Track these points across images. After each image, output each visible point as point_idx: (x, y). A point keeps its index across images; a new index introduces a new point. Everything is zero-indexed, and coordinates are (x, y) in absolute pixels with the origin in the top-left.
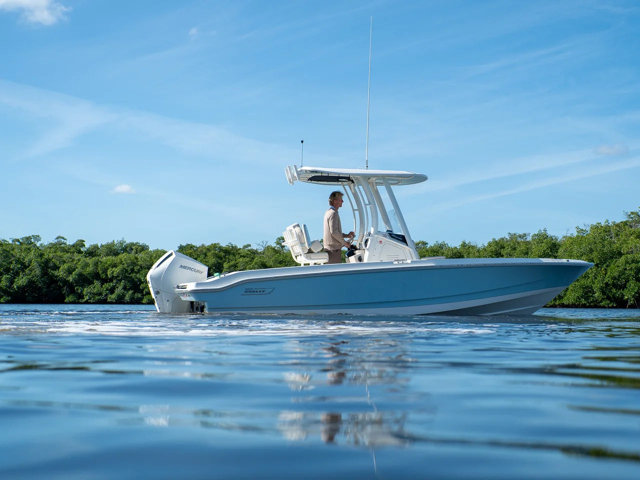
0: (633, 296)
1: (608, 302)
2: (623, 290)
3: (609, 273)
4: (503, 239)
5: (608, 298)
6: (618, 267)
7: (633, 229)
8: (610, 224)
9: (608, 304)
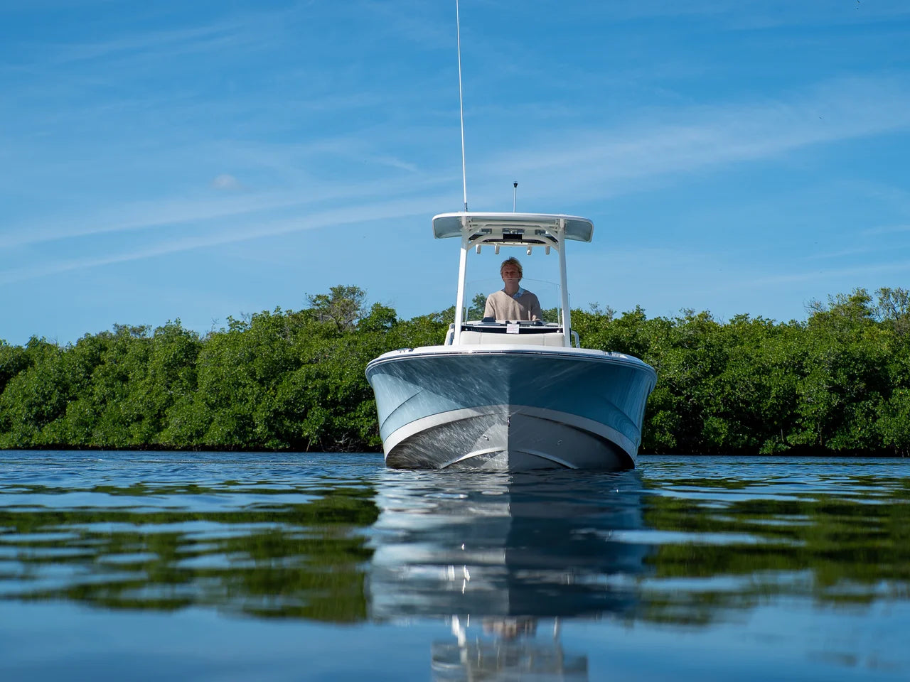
0: (318, 432)
1: (278, 441)
2: (302, 422)
3: (280, 395)
4: (104, 334)
5: (278, 436)
6: (294, 384)
7: (319, 323)
8: (283, 315)
9: (277, 445)
